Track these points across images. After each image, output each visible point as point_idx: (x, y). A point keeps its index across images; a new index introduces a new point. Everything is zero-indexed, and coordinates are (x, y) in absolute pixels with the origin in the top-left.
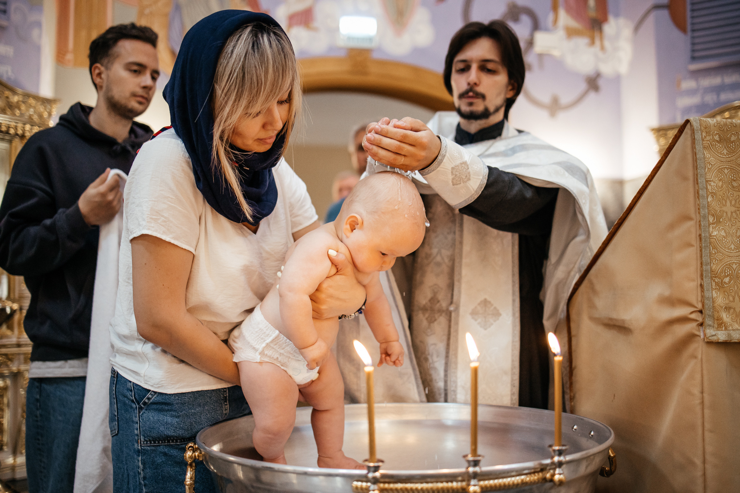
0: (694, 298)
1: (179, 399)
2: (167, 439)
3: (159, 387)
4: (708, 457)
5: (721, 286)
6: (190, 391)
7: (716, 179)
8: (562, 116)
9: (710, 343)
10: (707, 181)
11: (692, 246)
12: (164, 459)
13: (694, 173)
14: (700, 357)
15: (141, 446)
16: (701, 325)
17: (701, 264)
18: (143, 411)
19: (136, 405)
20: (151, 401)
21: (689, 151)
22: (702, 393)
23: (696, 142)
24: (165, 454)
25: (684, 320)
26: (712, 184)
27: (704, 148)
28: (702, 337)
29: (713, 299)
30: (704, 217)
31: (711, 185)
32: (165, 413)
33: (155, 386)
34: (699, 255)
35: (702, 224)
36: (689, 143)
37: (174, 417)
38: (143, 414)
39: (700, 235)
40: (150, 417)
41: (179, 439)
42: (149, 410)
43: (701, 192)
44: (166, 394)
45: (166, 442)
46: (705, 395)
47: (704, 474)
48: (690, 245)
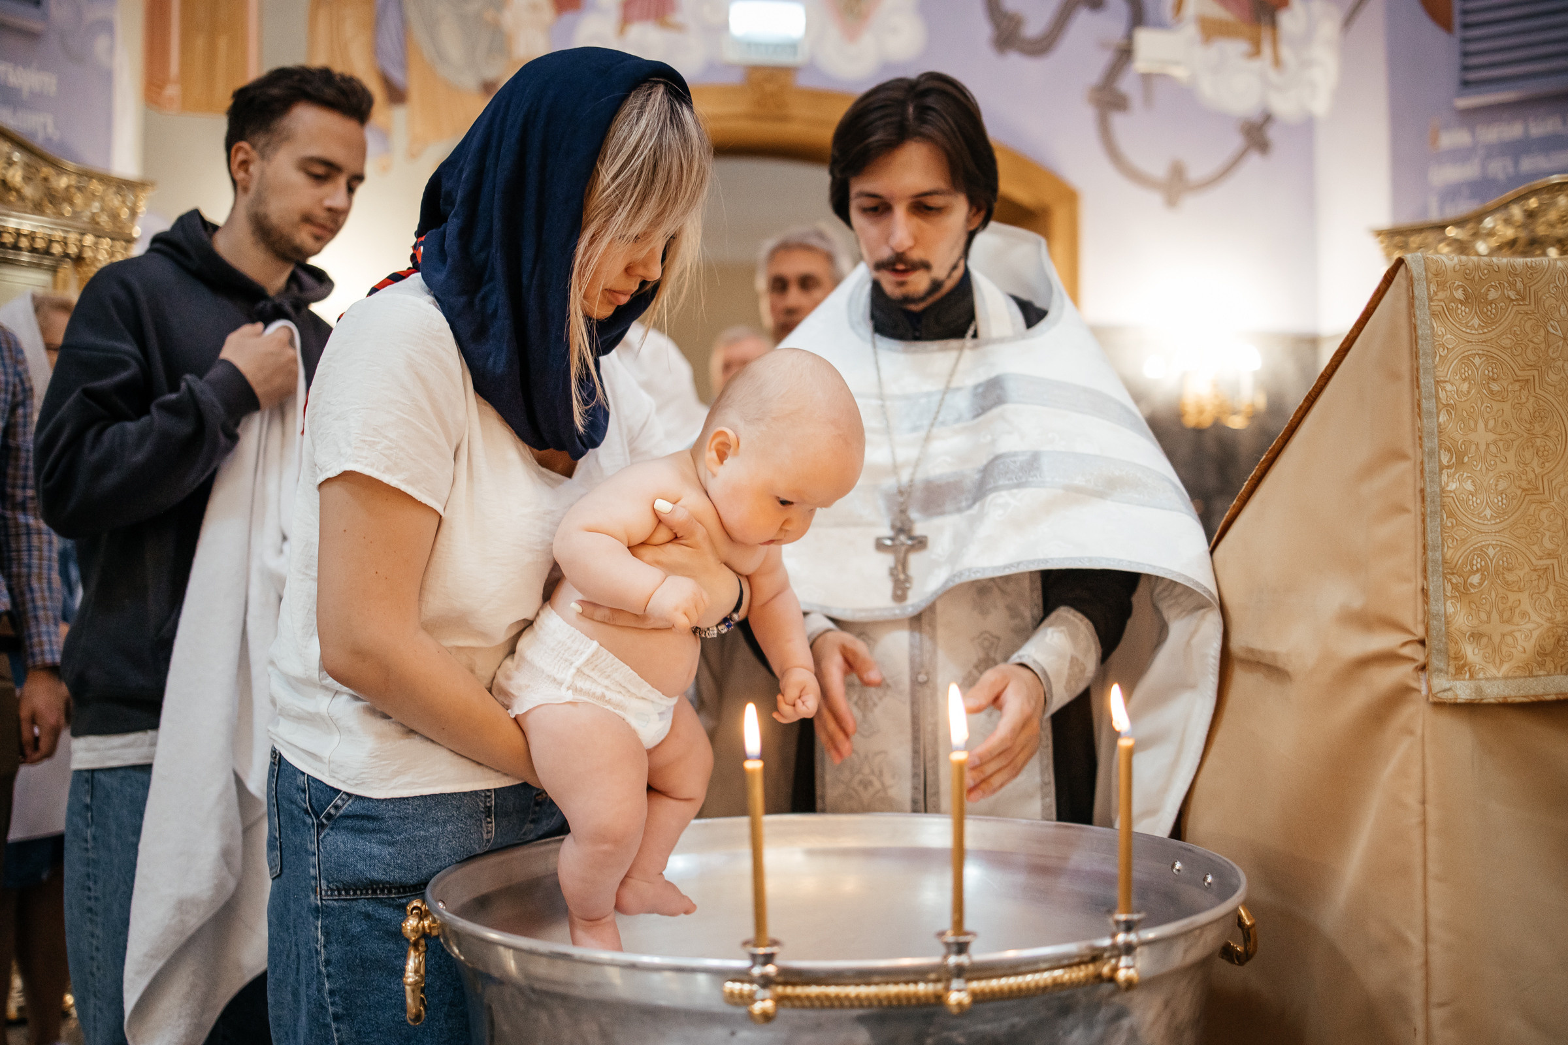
0: (1410, 615)
1: (396, 809)
2: (372, 886)
3: (357, 784)
4: (1434, 930)
5: (1463, 592)
6: (418, 795)
7: (1457, 378)
8: (1191, 203)
9: (1439, 705)
10: (1438, 381)
11: (1406, 510)
12: (365, 927)
13: (1412, 366)
14: (1419, 732)
15: (321, 899)
16: (1423, 668)
17: (1424, 547)
18: (326, 831)
19: (312, 819)
20: (341, 812)
21: (1403, 321)
22: (1423, 802)
23: (1417, 303)
24: (368, 916)
25: (1388, 658)
26: (1449, 387)
27: (1434, 314)
28: (1424, 692)
29: (1446, 617)
30: (1431, 454)
31: (1445, 390)
32: (368, 837)
33: (349, 782)
34: (1419, 529)
35: (1427, 468)
36: (1403, 304)
37: (385, 844)
38: (325, 837)
39: (1422, 491)
40: (339, 843)
41: (395, 888)
42: (338, 829)
43: (1425, 404)
44: (370, 799)
45: (370, 892)
46: (1428, 807)
47: (1426, 963)
48: (1403, 510)
